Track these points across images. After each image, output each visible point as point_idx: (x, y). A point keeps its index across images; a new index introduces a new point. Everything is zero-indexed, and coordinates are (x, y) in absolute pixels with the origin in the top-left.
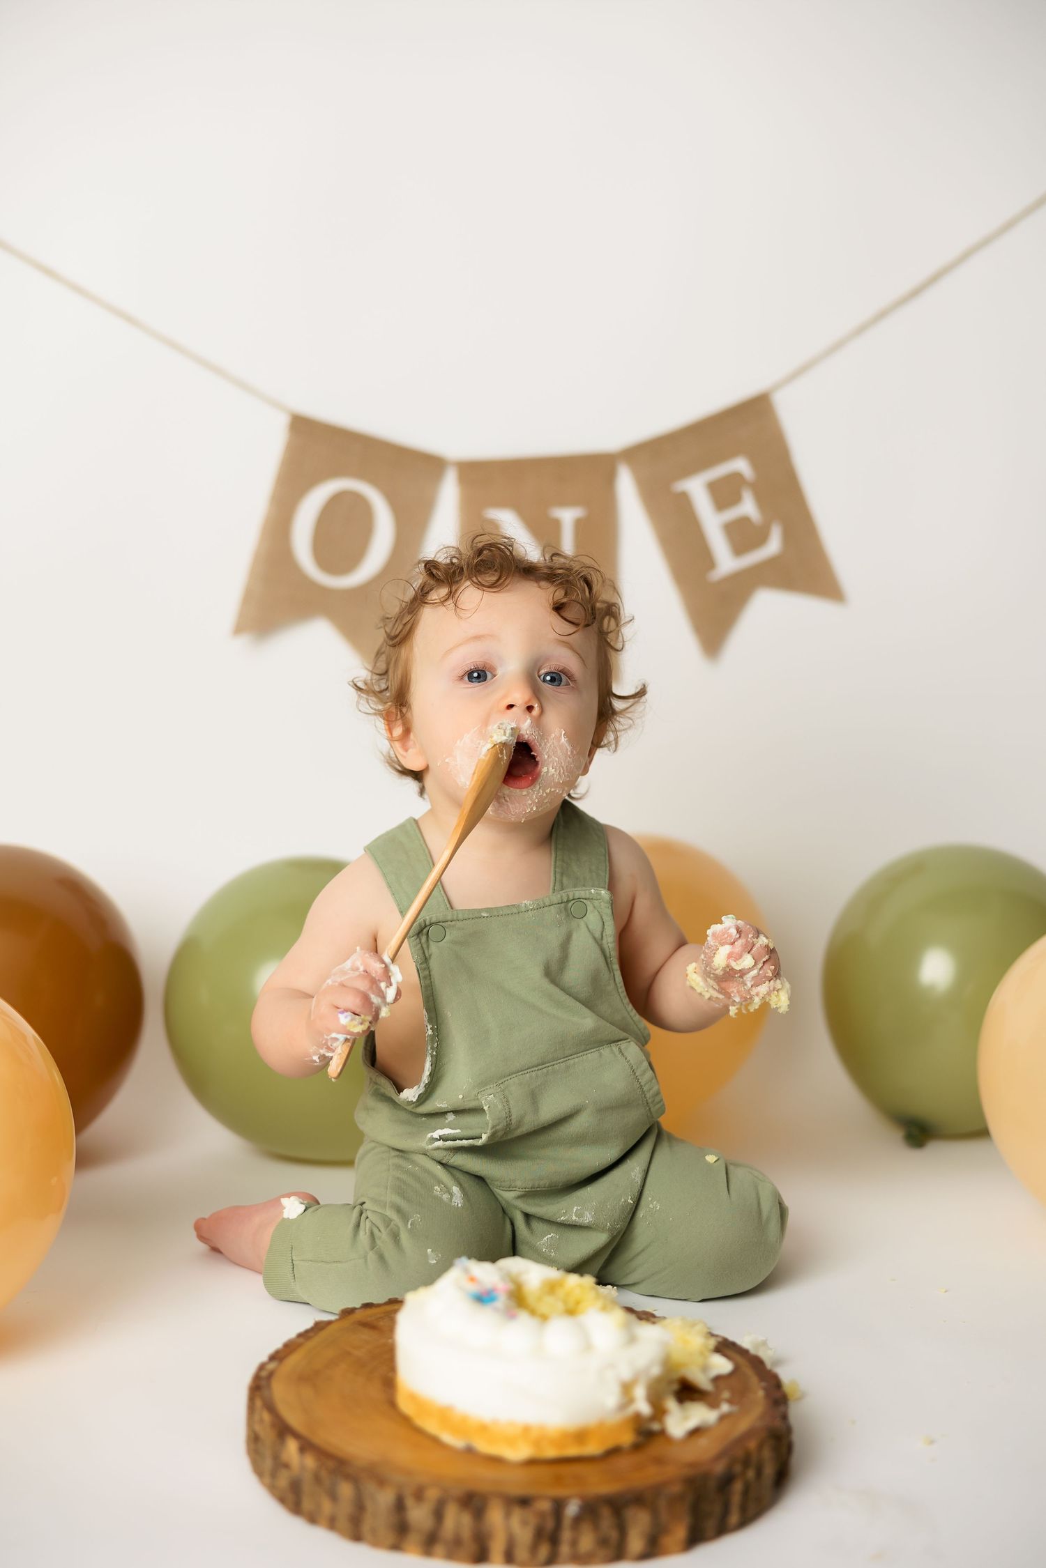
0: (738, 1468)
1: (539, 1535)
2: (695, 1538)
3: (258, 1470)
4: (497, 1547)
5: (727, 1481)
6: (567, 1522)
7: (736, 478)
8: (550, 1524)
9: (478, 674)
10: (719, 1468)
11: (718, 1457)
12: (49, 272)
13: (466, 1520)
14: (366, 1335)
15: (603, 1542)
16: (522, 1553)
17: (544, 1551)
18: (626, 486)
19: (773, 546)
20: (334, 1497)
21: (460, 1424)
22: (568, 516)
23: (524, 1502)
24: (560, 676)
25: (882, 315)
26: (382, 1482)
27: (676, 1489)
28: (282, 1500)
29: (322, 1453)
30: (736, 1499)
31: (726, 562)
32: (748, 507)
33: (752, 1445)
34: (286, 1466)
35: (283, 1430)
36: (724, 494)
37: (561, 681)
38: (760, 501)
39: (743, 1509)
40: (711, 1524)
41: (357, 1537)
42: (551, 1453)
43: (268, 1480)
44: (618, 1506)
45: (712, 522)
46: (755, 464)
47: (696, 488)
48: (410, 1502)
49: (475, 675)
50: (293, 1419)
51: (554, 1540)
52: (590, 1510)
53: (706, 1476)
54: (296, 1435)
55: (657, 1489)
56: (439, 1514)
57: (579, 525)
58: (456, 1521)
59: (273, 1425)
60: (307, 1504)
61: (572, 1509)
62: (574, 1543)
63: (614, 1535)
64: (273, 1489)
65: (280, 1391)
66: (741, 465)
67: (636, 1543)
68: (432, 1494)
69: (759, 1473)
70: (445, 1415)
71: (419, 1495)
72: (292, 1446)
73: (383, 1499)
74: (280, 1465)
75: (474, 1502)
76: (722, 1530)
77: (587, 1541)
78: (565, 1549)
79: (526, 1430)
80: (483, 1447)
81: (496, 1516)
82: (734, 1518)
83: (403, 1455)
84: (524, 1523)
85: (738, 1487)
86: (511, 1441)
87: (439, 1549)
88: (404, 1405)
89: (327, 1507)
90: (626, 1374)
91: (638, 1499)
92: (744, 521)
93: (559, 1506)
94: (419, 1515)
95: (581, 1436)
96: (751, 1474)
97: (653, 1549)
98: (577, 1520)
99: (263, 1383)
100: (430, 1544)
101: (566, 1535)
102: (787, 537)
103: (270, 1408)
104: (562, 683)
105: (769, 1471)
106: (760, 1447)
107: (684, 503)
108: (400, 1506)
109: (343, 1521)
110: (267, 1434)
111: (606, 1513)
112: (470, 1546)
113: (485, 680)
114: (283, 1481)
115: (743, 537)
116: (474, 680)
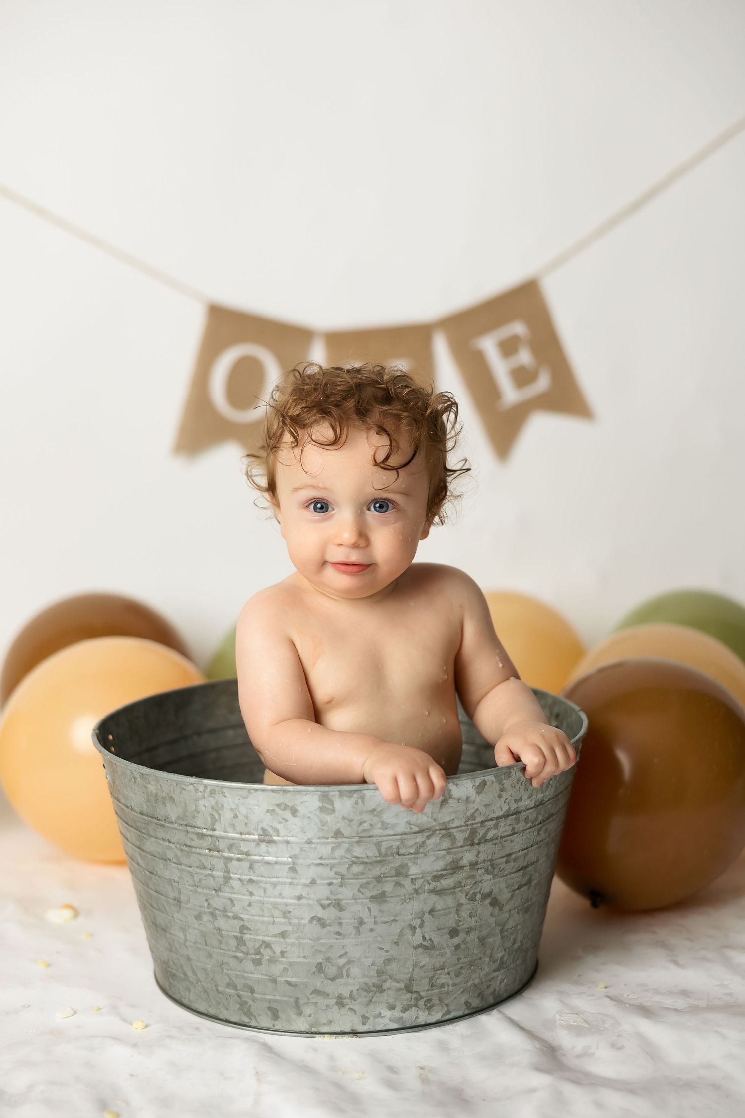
7: (515, 338)
9: (322, 506)
18: (441, 349)
19: (543, 383)
24: (387, 504)
31: (510, 395)
32: (525, 357)
36: (508, 348)
37: (388, 507)
38: (534, 352)
45: (500, 368)
46: (528, 327)
47: (489, 345)
49: (319, 506)
66: (518, 328)
92: (523, 367)
102: (552, 377)
104: (388, 509)
107: (480, 356)
113: (327, 511)
115: (522, 377)
116: (318, 510)
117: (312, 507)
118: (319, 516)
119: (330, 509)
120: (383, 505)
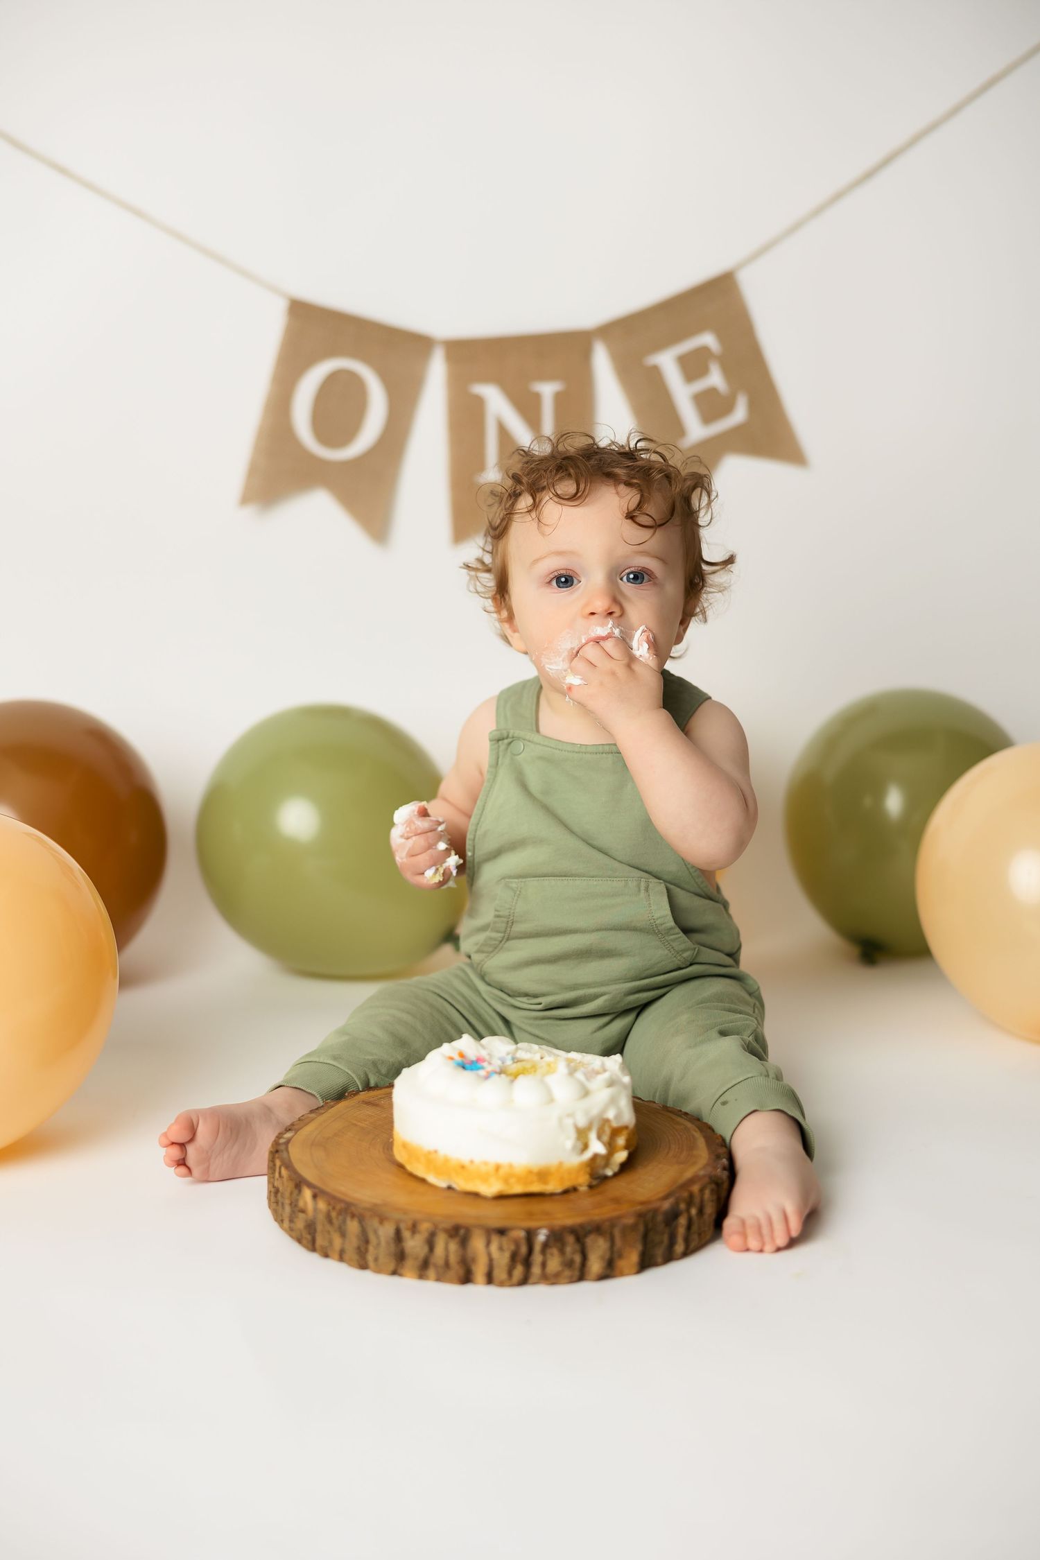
0: (682, 1206)
1: (514, 1257)
2: (645, 1264)
3: (279, 1219)
4: (480, 1270)
5: (673, 1216)
6: (537, 1248)
7: (703, 352)
8: (524, 1250)
9: (566, 579)
10: (666, 1205)
11: (665, 1198)
12: (63, 171)
13: (453, 1246)
14: (369, 1111)
15: (569, 1264)
16: (500, 1273)
17: (519, 1271)
18: (602, 363)
19: (740, 414)
20: (343, 1234)
21: (444, 1166)
22: (547, 390)
23: (502, 1232)
25: (838, 196)
26: (382, 1220)
27: (630, 1221)
28: (299, 1241)
29: (332, 1199)
30: (681, 1231)
31: (696, 430)
32: (715, 379)
33: (695, 1188)
34: (303, 1211)
35: (299, 1183)
36: (693, 366)
37: (643, 578)
38: (727, 372)
39: (687, 1240)
40: (659, 1252)
41: (363, 1266)
42: (518, 1189)
43: (286, 1224)
44: (580, 1234)
45: (682, 393)
46: (721, 338)
47: (667, 362)
48: (406, 1234)
49: (563, 579)
50: (308, 1174)
51: (527, 1263)
52: (557, 1237)
53: (655, 1211)
54: (310, 1185)
55: (613, 1222)
56: (431, 1244)
57: (559, 398)
58: (445, 1248)
59: (290, 1179)
60: (320, 1241)
61: (542, 1237)
62: (544, 1265)
63: (578, 1259)
64: (291, 1231)
65: (297, 1154)
66: (708, 340)
67: (595, 1266)
68: (425, 1227)
69: (701, 1212)
70: (430, 1158)
71: (414, 1228)
72: (307, 1193)
73: (386, 1232)
74: (296, 1209)
75: (460, 1233)
76: (669, 1258)
77: (554, 1264)
78: (536, 1270)
79: (498, 1168)
80: (462, 1184)
81: (478, 1244)
82: (679, 1248)
83: (398, 1197)
84: (501, 1249)
85: (683, 1221)
86: (485, 1178)
87: (431, 1272)
88: (400, 1155)
89: (337, 1242)
90: (582, 1122)
91: (597, 1229)
92: (712, 392)
93: (530, 1235)
94: (414, 1245)
95: (543, 1175)
96: (694, 1211)
97: (609, 1272)
98: (546, 1246)
99: (282, 1148)
100: (423, 1269)
101: (537, 1258)
102: (752, 406)
103: (288, 1165)
104: (645, 581)
105: (710, 1210)
106: (702, 1190)
107: (655, 375)
108: (398, 1237)
109: (351, 1253)
110: (286, 1187)
111: (570, 1239)
112: (456, 1269)
113: (572, 585)
114: (300, 1224)
115: (711, 406)
116: (561, 585)
117: (554, 583)
118: (565, 592)
119: (575, 581)
120: (638, 577)
